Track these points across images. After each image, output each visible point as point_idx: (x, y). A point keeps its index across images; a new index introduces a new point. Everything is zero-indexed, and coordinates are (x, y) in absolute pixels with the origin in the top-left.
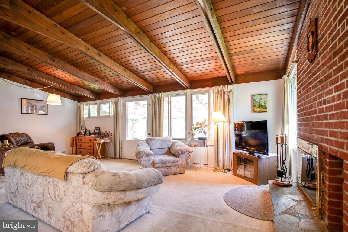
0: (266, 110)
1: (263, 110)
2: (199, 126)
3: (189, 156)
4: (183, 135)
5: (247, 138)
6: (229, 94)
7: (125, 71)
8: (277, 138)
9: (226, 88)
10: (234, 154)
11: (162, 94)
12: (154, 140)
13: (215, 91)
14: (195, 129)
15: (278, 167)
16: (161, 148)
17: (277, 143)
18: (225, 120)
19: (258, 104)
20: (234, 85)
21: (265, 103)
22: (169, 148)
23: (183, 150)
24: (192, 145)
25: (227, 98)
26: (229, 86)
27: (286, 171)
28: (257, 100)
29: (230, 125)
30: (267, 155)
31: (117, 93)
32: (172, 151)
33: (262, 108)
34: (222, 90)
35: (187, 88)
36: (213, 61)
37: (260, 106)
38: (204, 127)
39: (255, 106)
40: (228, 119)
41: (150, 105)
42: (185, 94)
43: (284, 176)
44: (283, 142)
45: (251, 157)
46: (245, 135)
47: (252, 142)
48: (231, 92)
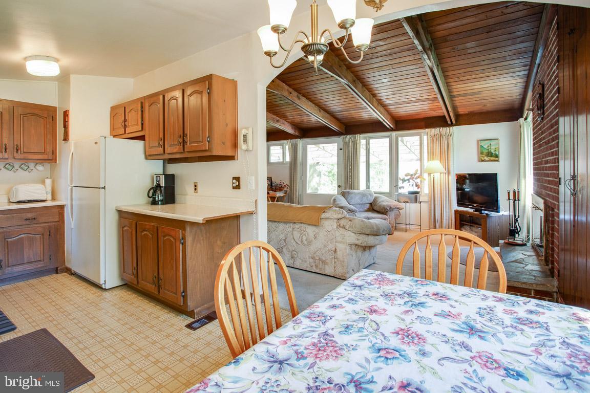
0: (497, 159)
1: (493, 159)
2: (409, 177)
3: (398, 213)
4: (386, 188)
5: (471, 193)
6: (448, 138)
7: (320, 111)
8: (509, 193)
9: (445, 130)
10: (456, 212)
11: (358, 136)
12: (352, 193)
13: (429, 134)
14: (404, 181)
15: (510, 226)
16: (361, 203)
17: (509, 199)
18: (443, 170)
19: (487, 151)
20: (455, 128)
21: (495, 151)
22: (371, 204)
23: (392, 206)
24: (401, 201)
25: (446, 143)
26: (448, 128)
27: (519, 230)
28: (486, 147)
29: (450, 178)
30: (498, 212)
31: (297, 134)
32: (375, 208)
33: (492, 156)
34: (439, 133)
35: (392, 130)
36: (429, 102)
37: (490, 154)
38: (416, 179)
39: (482, 153)
40: (447, 170)
41: (341, 149)
42: (390, 137)
43: (517, 235)
44: (516, 197)
45: (478, 215)
46: (468, 190)
47: (478, 198)
48: (451, 135)
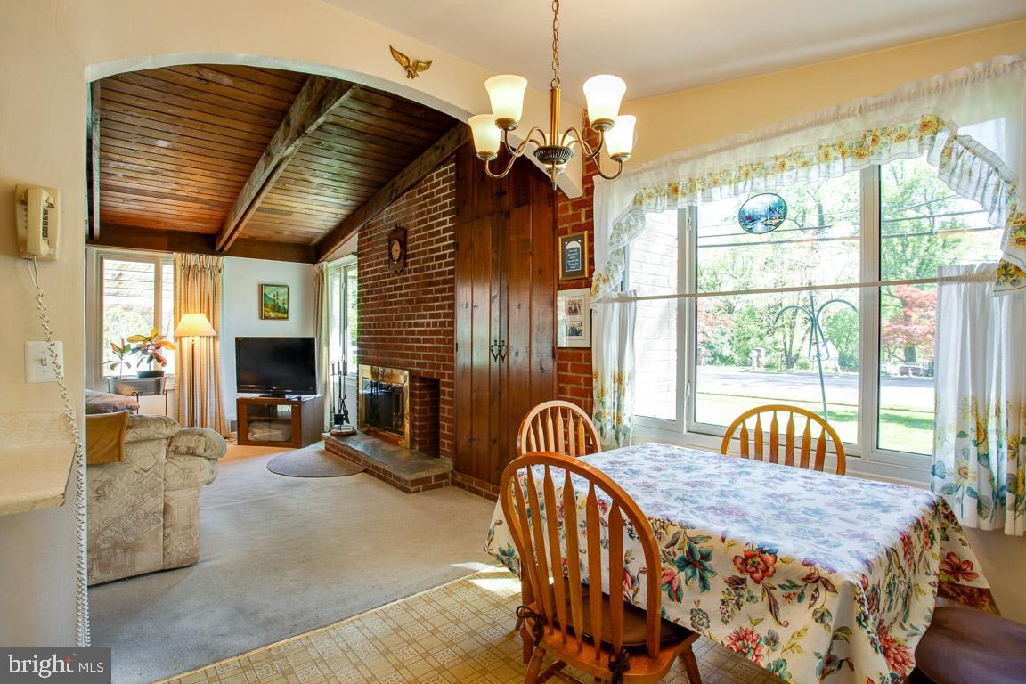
0: (285, 316)
1: (281, 315)
6: (216, 276)
9: (210, 260)
10: (238, 402)
13: (179, 263)
18: (212, 331)
19: (271, 303)
20: (226, 259)
21: (284, 304)
25: (211, 283)
26: (215, 258)
28: (271, 296)
33: (279, 311)
34: (198, 264)
37: (276, 308)
38: (157, 347)
39: (266, 306)
48: (220, 271)
